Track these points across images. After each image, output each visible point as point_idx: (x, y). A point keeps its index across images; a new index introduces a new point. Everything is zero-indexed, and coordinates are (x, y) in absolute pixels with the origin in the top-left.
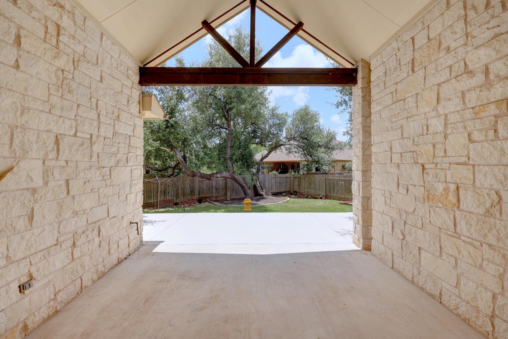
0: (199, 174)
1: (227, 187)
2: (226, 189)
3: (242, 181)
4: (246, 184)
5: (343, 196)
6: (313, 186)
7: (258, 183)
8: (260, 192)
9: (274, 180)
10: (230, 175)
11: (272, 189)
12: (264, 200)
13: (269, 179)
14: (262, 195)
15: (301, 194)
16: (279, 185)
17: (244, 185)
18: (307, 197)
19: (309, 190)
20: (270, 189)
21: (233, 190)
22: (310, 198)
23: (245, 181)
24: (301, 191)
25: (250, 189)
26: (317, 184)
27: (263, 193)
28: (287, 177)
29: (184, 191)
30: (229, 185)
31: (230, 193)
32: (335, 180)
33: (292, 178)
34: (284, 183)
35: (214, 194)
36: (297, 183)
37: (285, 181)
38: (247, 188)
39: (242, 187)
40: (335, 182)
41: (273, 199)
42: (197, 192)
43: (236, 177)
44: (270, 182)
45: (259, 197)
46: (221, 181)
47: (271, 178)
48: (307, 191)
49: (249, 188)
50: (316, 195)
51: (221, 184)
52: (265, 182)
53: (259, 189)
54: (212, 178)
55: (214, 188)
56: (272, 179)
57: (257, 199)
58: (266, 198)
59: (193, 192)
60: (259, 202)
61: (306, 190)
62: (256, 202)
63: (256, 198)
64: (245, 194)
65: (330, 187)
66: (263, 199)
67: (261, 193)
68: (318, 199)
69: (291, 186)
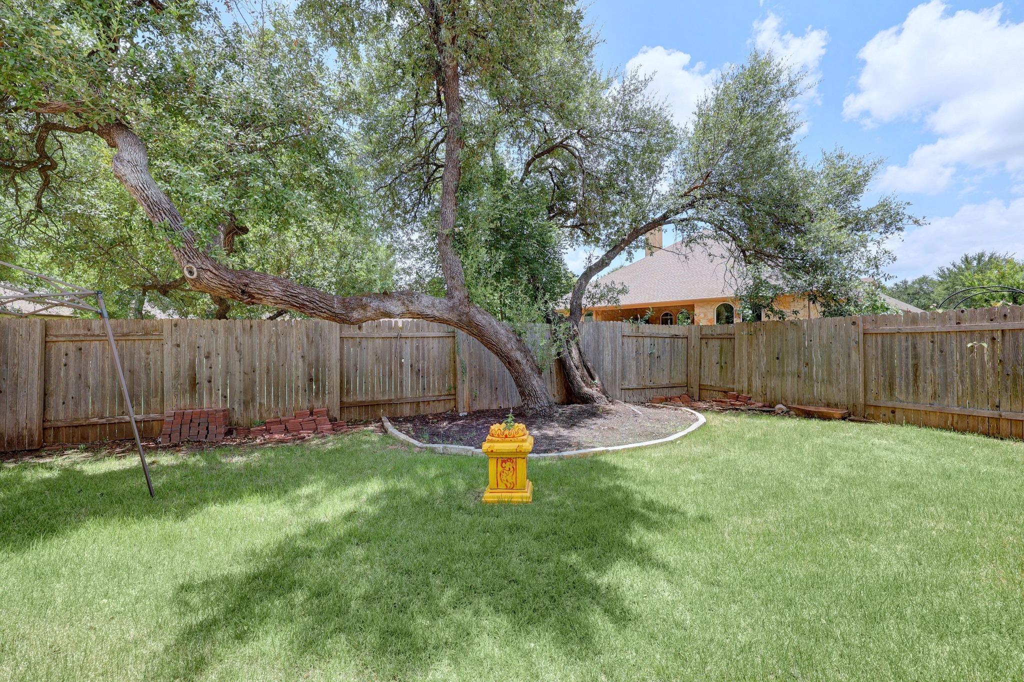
0: (277, 290)
1: (458, 366)
2: (455, 375)
3: (510, 339)
4: (526, 352)
5: (987, 412)
6: (792, 365)
7: (575, 354)
8: (580, 388)
9: (631, 345)
10: (452, 309)
11: (623, 378)
12: (600, 421)
13: (613, 340)
14: (586, 399)
15: (737, 398)
16: (647, 363)
17: (518, 355)
18: (768, 409)
19: (773, 383)
20: (618, 375)
21: (481, 376)
22: (787, 414)
23: (519, 341)
24: (737, 387)
25: (546, 373)
26: (817, 357)
27: (593, 392)
28: (676, 337)
29: (277, 376)
30: (464, 357)
31: (471, 390)
32: (927, 339)
33: (694, 341)
34: (667, 354)
35: (408, 393)
36: (715, 358)
37: (668, 348)
38: (528, 370)
39: (509, 362)
40: (925, 346)
41: (636, 415)
42: (333, 380)
43: (481, 318)
44: (619, 350)
45: (577, 406)
46: (434, 344)
47: (619, 335)
48: (764, 387)
49: (540, 372)
50: (809, 404)
51: (435, 352)
52: (598, 351)
53: (578, 375)
54: (356, 315)
55: (407, 369)
56: (625, 339)
57: (571, 417)
58: (608, 412)
59: (317, 381)
60: (577, 434)
61: (757, 383)
62: (564, 432)
63: (568, 409)
64: (522, 393)
65: (892, 368)
66: (593, 414)
67: (586, 389)
68: (833, 423)
69: (691, 368)
